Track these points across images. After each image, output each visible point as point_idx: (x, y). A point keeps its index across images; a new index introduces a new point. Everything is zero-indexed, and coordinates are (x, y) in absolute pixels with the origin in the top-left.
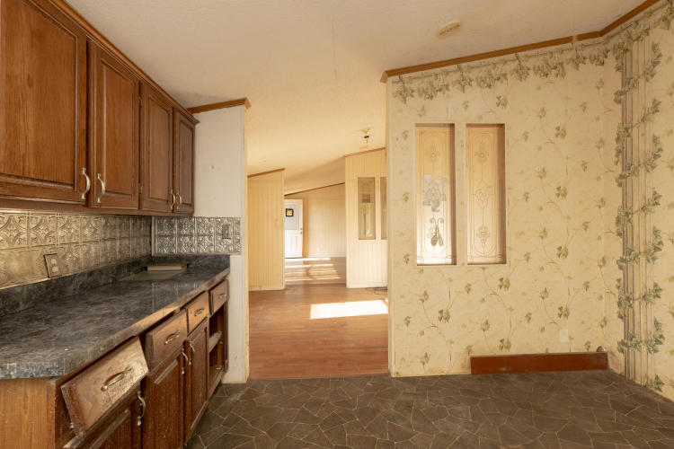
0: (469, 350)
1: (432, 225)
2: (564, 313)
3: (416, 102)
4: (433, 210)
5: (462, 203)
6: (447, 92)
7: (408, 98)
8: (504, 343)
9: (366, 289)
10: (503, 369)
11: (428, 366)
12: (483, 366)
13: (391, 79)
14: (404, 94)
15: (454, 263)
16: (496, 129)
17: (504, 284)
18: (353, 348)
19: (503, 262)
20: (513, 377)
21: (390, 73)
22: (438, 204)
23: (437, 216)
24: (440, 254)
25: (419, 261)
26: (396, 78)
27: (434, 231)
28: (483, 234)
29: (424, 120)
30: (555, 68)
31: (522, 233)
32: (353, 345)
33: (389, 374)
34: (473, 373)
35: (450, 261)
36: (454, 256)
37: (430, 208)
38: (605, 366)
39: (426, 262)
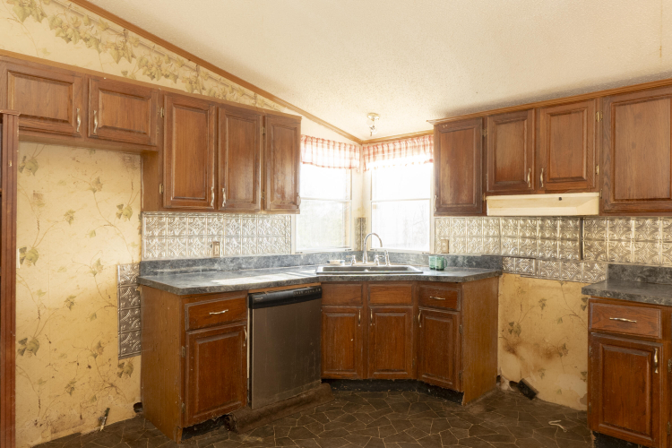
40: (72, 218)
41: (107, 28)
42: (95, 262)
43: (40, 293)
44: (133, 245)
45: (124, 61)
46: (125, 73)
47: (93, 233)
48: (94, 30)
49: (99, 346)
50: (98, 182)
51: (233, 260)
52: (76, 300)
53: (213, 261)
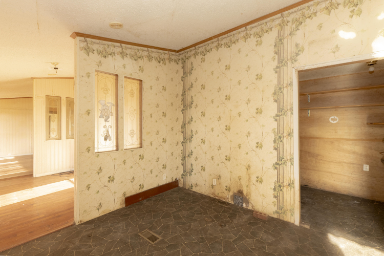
0: (124, 194)
1: (105, 129)
2: (164, 167)
3: (95, 57)
4: (106, 121)
5: (122, 117)
6: (114, 56)
7: (90, 53)
8: (141, 186)
9: (52, 175)
10: (140, 199)
11: (101, 210)
12: (131, 201)
13: (78, 38)
14: (88, 50)
15: (117, 150)
16: (139, 82)
17: (141, 157)
18: (43, 217)
19: (141, 147)
20: (145, 201)
21: (78, 34)
22: (109, 118)
23: (108, 124)
24: (110, 145)
25: (96, 151)
26: (82, 38)
27: (106, 132)
28: (132, 133)
29: (100, 69)
30: (162, 60)
31: (149, 133)
32: (43, 216)
33: (75, 224)
34: (126, 206)
35: (115, 149)
36: (117, 146)
37: (103, 120)
38: (177, 186)
39: (100, 150)
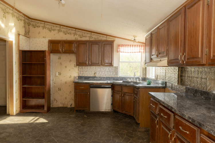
40: (66, 67)
41: (72, 30)
42: (70, 76)
43: (61, 80)
44: (77, 73)
45: (75, 36)
46: (75, 38)
47: (70, 70)
48: (70, 31)
49: (71, 91)
50: (71, 60)
51: (99, 77)
52: (67, 82)
53: (94, 77)
